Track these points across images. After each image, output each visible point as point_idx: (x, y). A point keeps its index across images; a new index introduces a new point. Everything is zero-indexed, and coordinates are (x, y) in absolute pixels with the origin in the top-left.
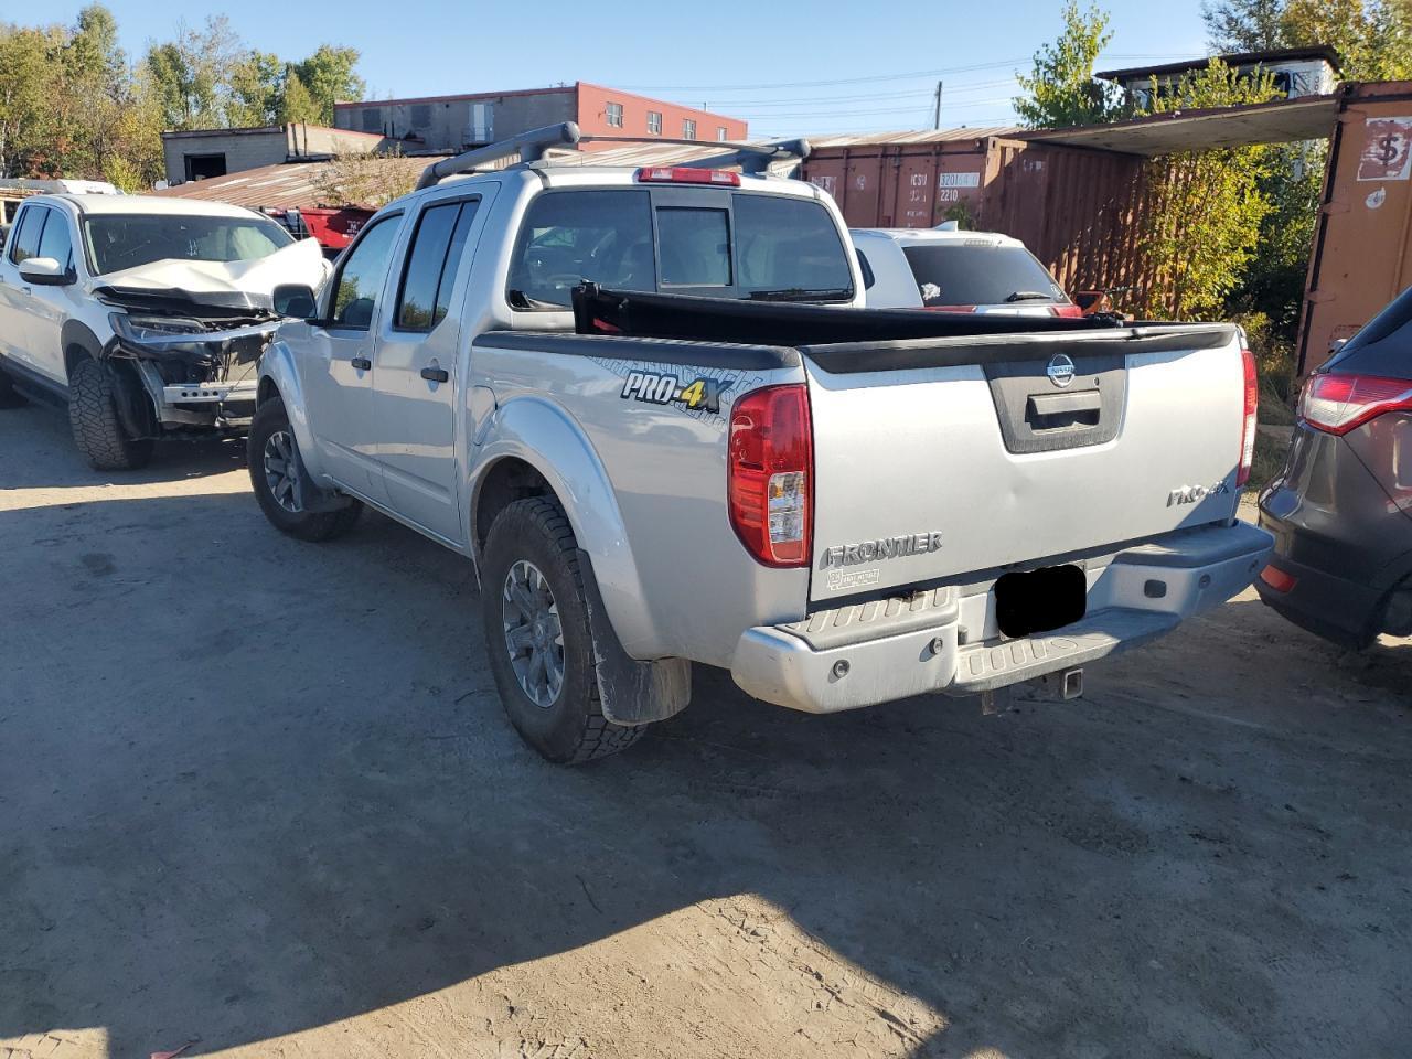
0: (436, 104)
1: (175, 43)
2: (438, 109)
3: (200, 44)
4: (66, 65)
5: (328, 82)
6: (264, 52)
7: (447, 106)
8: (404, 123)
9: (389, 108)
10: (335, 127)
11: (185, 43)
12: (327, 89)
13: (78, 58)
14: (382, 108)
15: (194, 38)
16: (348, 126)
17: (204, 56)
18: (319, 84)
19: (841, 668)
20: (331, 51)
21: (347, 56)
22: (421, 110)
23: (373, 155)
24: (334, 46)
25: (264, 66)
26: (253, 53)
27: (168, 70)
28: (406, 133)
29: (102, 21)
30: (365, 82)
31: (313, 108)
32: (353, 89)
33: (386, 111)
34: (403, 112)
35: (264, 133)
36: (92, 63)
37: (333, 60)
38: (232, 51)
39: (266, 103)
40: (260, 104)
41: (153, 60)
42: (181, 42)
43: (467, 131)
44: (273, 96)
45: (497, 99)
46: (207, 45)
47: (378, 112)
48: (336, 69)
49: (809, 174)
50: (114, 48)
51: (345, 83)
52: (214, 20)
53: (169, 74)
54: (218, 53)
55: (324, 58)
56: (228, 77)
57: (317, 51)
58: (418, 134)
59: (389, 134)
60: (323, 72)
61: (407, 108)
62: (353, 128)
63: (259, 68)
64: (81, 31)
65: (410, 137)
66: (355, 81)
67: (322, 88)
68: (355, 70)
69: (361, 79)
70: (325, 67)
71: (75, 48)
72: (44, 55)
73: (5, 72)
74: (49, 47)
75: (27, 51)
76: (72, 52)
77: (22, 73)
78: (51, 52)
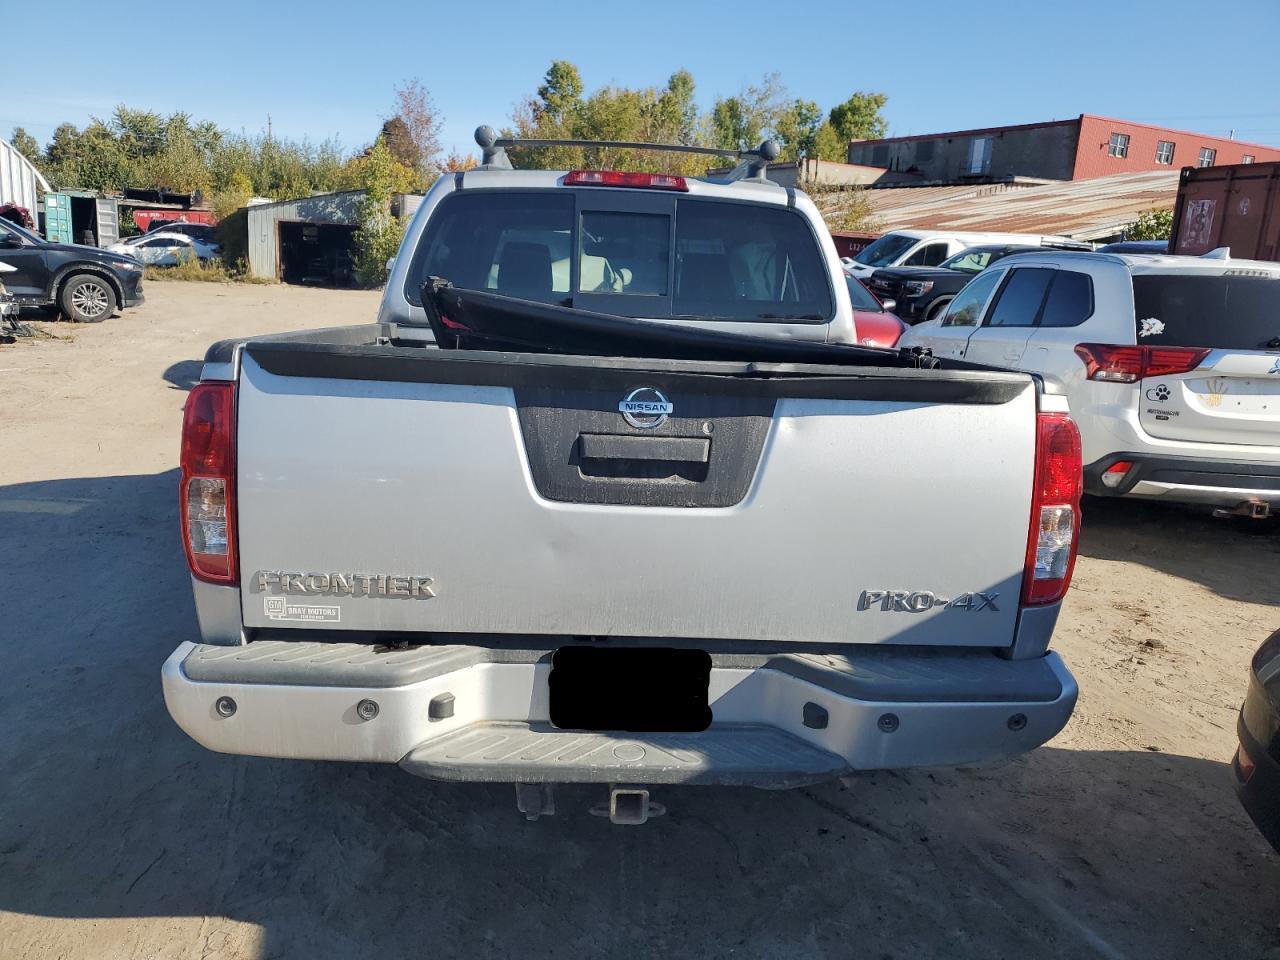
0: (940, 140)
1: (737, 97)
2: (941, 145)
3: (755, 97)
4: (652, 118)
5: (856, 124)
6: (806, 101)
7: (950, 141)
8: (907, 156)
9: (897, 145)
10: (850, 162)
11: (744, 96)
12: (854, 130)
13: (662, 114)
14: (891, 145)
15: (752, 91)
16: (859, 161)
17: (758, 106)
18: (848, 125)
19: (224, 707)
20: (863, 97)
21: (876, 100)
22: (925, 145)
23: (874, 186)
24: (866, 93)
25: (804, 111)
26: (798, 101)
27: (727, 118)
28: (910, 165)
29: (685, 83)
30: (888, 123)
31: (839, 146)
32: (877, 129)
33: (894, 147)
34: (909, 148)
35: (784, 168)
36: (672, 116)
37: (863, 104)
38: (779, 101)
39: (800, 143)
40: (795, 145)
41: (717, 112)
42: (741, 95)
43: (965, 164)
44: (808, 137)
45: (999, 134)
46: (761, 97)
47: (887, 148)
48: (864, 111)
49: (1186, 198)
50: (690, 103)
51: (871, 124)
52: (769, 76)
53: (728, 122)
54: (768, 103)
55: (856, 103)
56: (774, 122)
57: (851, 97)
58: (919, 168)
59: (894, 168)
60: (853, 114)
61: (913, 144)
62: (863, 164)
63: (800, 114)
64: (668, 91)
65: (912, 170)
66: (881, 123)
67: (850, 128)
68: (880, 113)
69: (885, 121)
70: (854, 110)
71: (661, 105)
72: (638, 111)
73: (608, 125)
74: (643, 105)
75: (625, 109)
76: (659, 108)
77: (619, 126)
78: (644, 109)
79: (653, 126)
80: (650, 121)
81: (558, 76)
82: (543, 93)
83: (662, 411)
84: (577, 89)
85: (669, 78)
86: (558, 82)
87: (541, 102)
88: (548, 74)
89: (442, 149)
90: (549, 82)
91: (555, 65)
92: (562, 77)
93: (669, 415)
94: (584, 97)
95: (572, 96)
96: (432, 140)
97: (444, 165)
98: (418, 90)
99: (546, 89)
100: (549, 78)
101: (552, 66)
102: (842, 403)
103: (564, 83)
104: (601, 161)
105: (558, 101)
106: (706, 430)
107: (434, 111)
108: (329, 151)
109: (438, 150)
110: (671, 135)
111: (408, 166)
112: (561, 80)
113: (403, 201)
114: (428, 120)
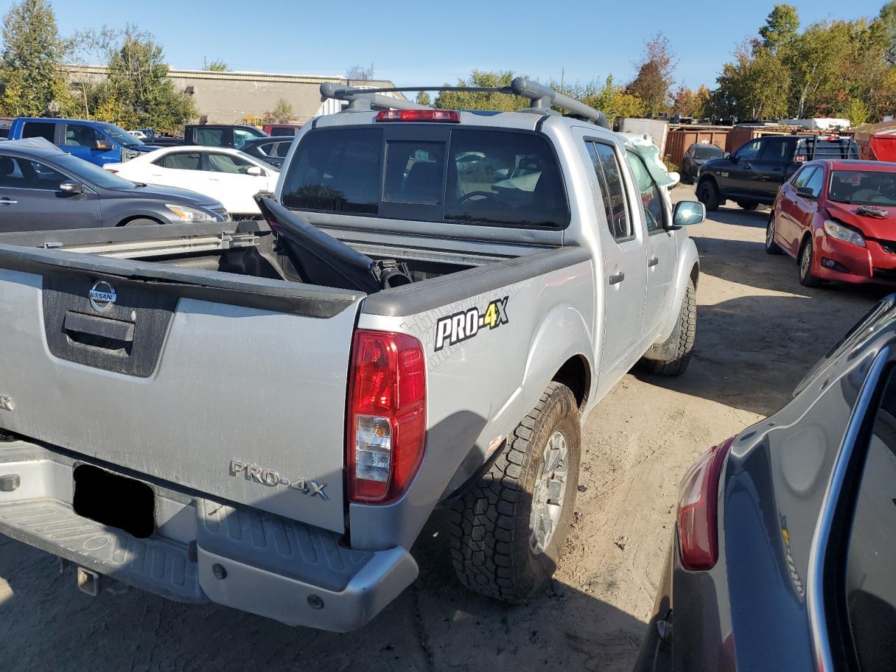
4: (861, 43)
13: (870, 38)
36: (879, 40)
64: (879, 19)
71: (869, 31)
72: (847, 38)
73: (816, 52)
74: (853, 33)
75: (834, 37)
76: (867, 34)
77: (826, 52)
78: (854, 36)
79: (862, 49)
80: (858, 45)
81: (778, 18)
82: (763, 32)
83: (108, 300)
84: (794, 25)
85: (881, 8)
86: (777, 22)
87: (761, 39)
88: (770, 16)
89: (675, 83)
90: (769, 22)
91: (776, 9)
92: (781, 17)
93: (114, 303)
94: (800, 31)
95: (789, 31)
96: (668, 76)
97: (674, 94)
98: (660, 41)
99: (766, 29)
100: (770, 19)
101: (773, 9)
102: (216, 305)
103: (783, 22)
104: (807, 81)
105: (776, 37)
106: (134, 316)
107: (671, 55)
108: (592, 90)
109: (672, 83)
110: (878, 55)
111: (637, 97)
112: (779, 20)
113: (623, 123)
114: (667, 62)
